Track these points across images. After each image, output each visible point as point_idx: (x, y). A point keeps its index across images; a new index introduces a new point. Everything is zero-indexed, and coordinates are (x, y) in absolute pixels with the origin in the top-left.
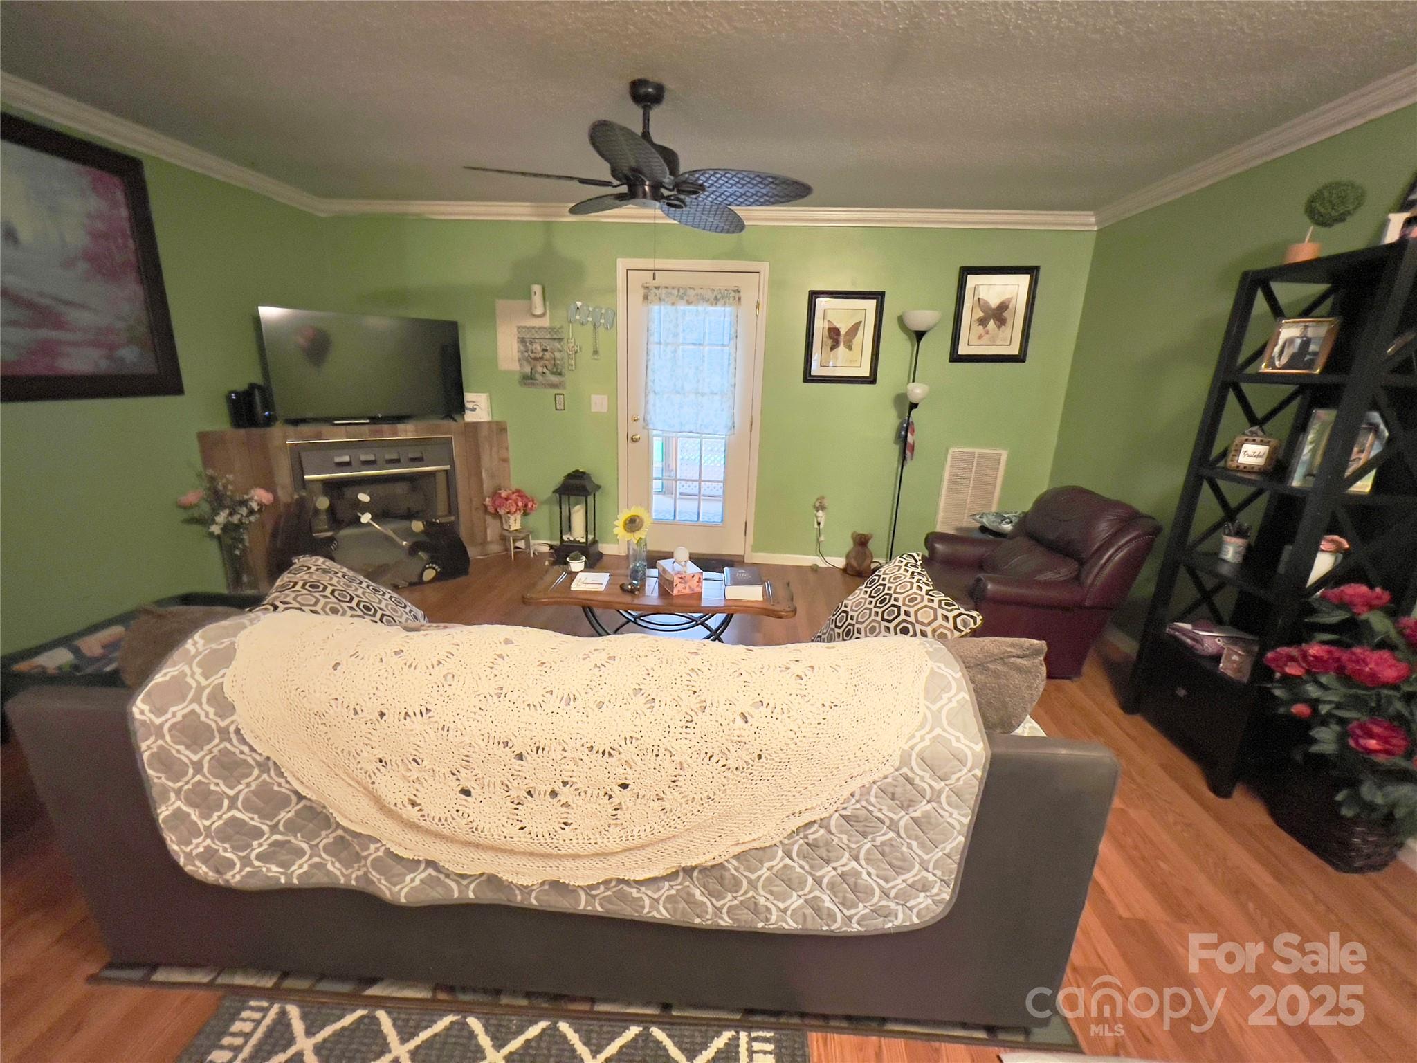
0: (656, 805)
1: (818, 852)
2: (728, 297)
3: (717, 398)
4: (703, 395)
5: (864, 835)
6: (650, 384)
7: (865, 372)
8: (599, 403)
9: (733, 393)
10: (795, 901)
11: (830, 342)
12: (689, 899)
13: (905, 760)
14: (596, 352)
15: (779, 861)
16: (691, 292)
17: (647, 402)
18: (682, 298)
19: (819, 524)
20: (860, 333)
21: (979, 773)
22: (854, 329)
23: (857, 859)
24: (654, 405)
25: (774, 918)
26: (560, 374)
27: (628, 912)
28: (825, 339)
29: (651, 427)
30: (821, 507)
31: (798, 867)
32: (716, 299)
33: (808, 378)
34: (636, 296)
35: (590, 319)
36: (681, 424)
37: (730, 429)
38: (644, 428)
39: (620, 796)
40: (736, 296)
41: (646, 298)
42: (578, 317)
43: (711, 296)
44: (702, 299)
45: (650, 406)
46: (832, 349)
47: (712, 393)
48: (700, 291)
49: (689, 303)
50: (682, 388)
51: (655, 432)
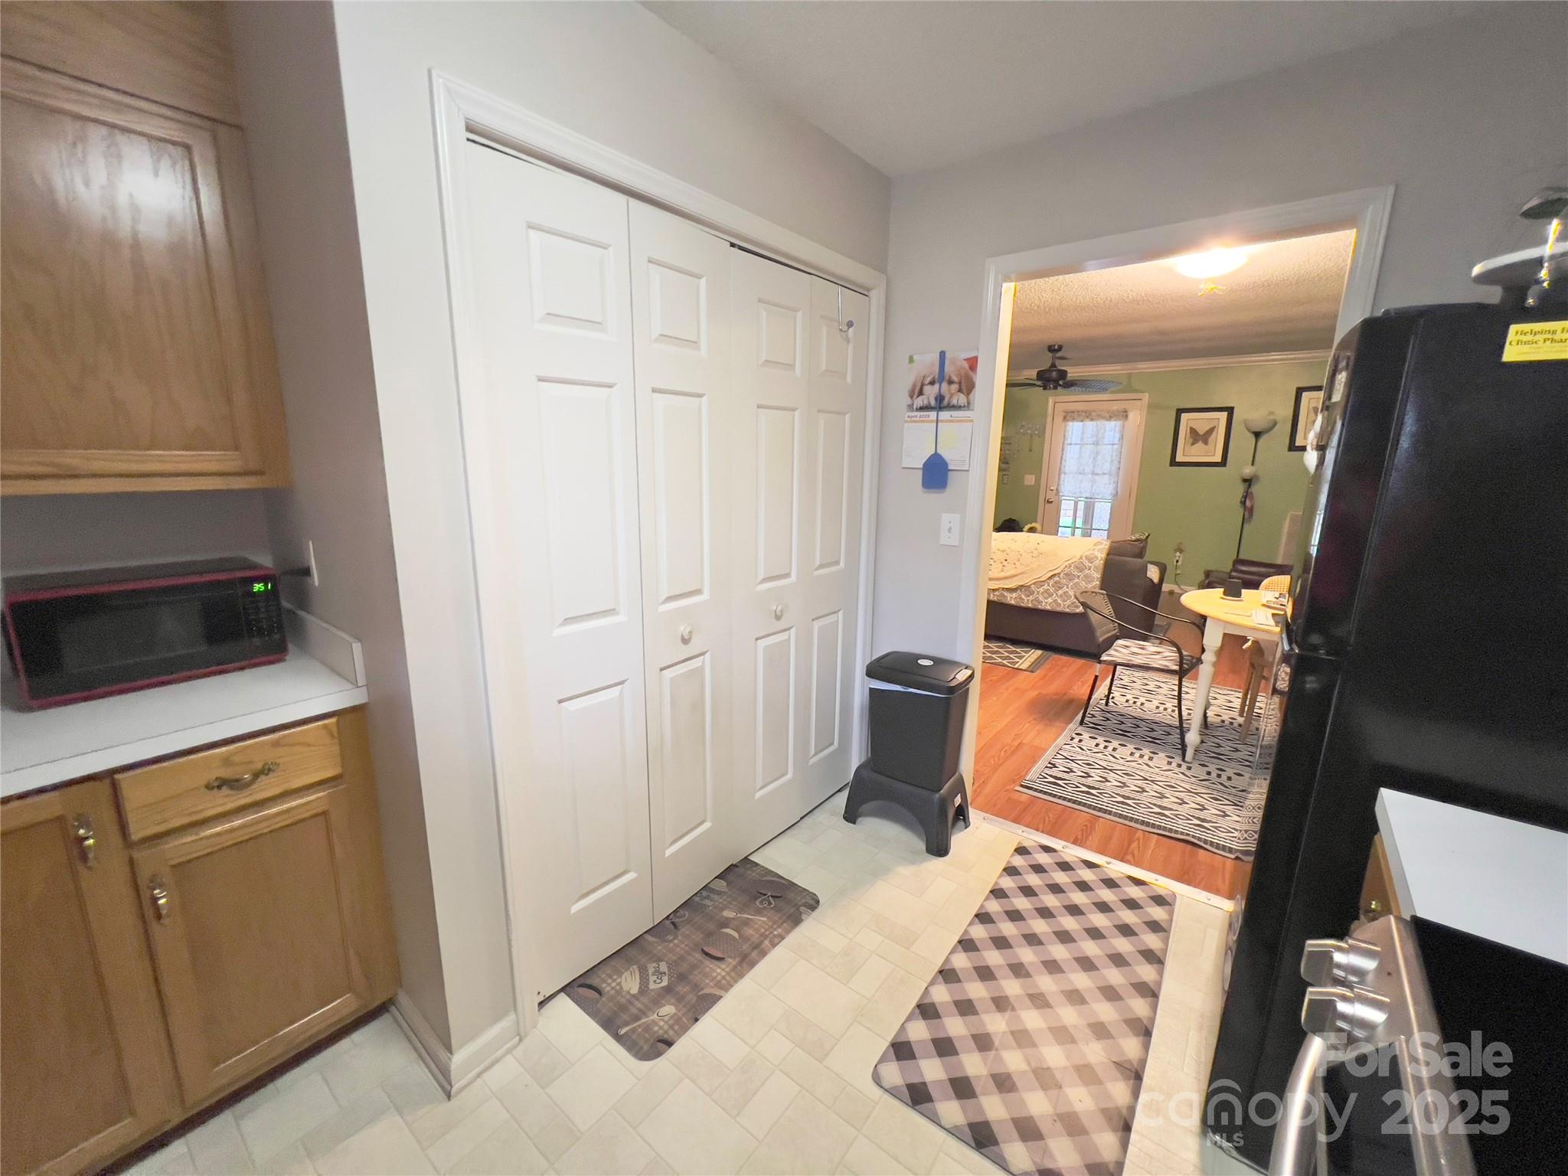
0: (1014, 566)
1: (1058, 586)
2: (1118, 415)
3: (1106, 476)
4: (1097, 474)
5: (1070, 580)
6: (1062, 468)
7: (1218, 458)
8: (1030, 480)
9: (1118, 474)
10: (1050, 600)
11: (1191, 441)
12: (1021, 599)
13: (1081, 558)
14: (1031, 450)
15: (1046, 587)
16: (1093, 414)
17: (1059, 479)
18: (1087, 417)
19: (1177, 561)
20: (1214, 433)
21: (1102, 562)
22: (1211, 431)
23: (1068, 588)
24: (1064, 481)
25: (1043, 604)
26: (1007, 463)
27: (1003, 601)
28: (1187, 439)
29: (1061, 494)
30: (1181, 551)
31: (1052, 590)
32: (1111, 417)
33: (1173, 463)
34: (1059, 419)
35: (1029, 432)
36: (1081, 493)
37: (1114, 496)
38: (1056, 495)
39: (1005, 563)
40: (1124, 415)
41: (1065, 418)
42: (1022, 431)
43: (1108, 415)
44: (1100, 417)
45: (1062, 482)
46: (1193, 444)
47: (1105, 474)
48: (1099, 413)
49: (1092, 420)
50: (1084, 470)
51: (1063, 498)
